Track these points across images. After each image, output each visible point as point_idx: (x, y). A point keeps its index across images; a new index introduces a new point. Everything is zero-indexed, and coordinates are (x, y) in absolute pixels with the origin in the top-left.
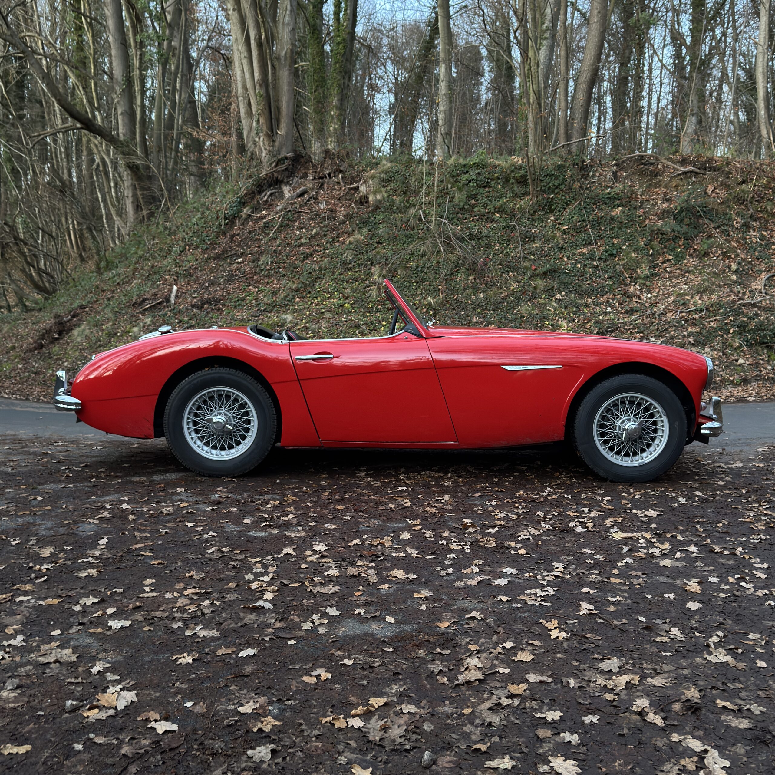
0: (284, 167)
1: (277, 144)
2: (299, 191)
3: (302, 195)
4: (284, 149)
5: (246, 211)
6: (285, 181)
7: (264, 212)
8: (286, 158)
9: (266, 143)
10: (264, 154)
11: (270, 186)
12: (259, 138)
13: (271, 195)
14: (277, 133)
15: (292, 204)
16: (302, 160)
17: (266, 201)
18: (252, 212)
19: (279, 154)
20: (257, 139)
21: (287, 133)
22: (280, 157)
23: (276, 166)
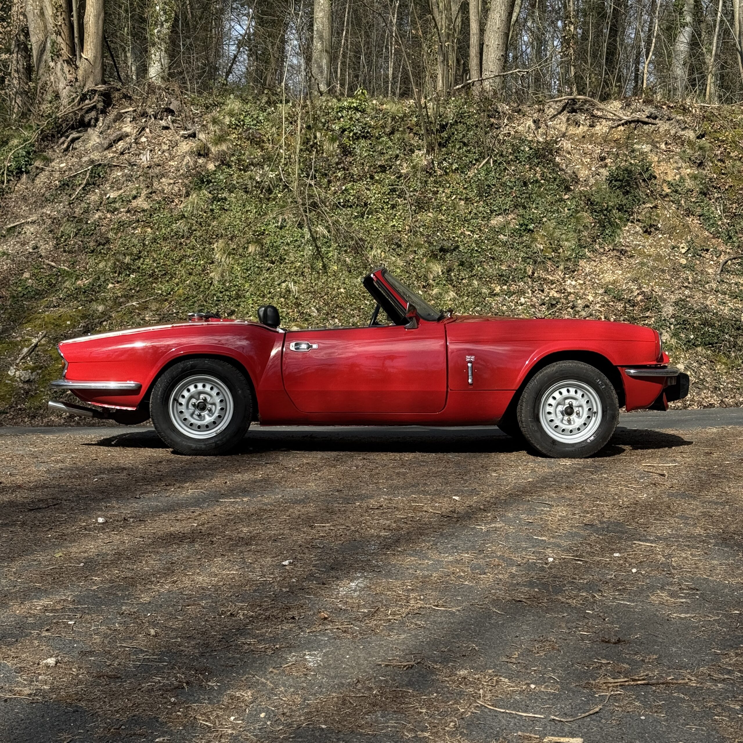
4: (91, 79)
8: (94, 91)
10: (61, 85)
12: (56, 63)
14: (81, 57)
19: (84, 85)
20: (52, 64)
21: (95, 57)
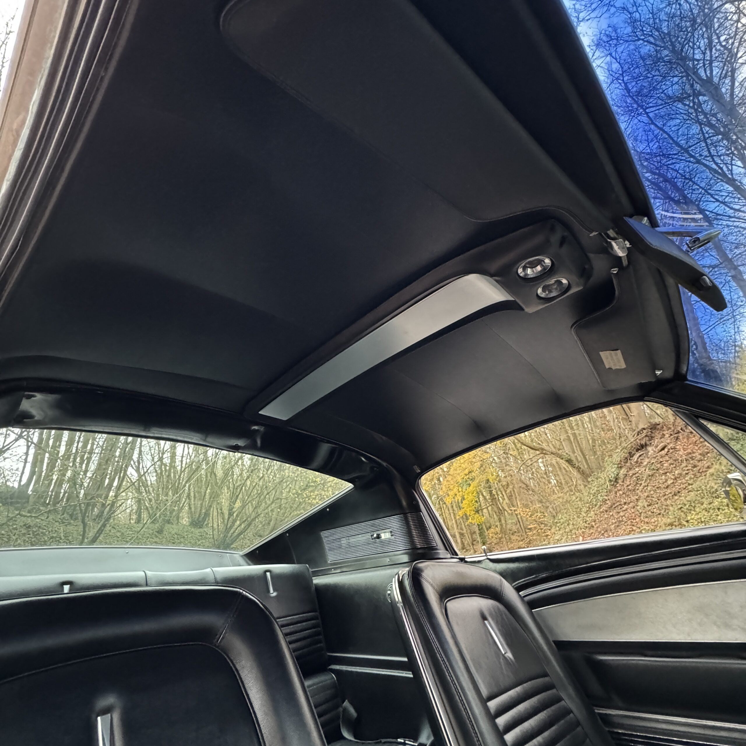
0: (644, 435)
1: (633, 423)
2: (659, 448)
3: (663, 449)
5: (623, 471)
6: (648, 443)
7: (637, 469)
9: (626, 424)
11: (638, 450)
13: (640, 456)
15: (655, 458)
16: (659, 427)
17: (637, 462)
18: (628, 472)
22: (639, 430)
23: (638, 435)
